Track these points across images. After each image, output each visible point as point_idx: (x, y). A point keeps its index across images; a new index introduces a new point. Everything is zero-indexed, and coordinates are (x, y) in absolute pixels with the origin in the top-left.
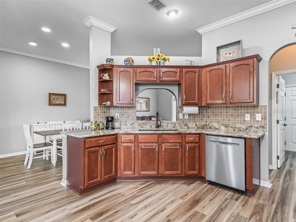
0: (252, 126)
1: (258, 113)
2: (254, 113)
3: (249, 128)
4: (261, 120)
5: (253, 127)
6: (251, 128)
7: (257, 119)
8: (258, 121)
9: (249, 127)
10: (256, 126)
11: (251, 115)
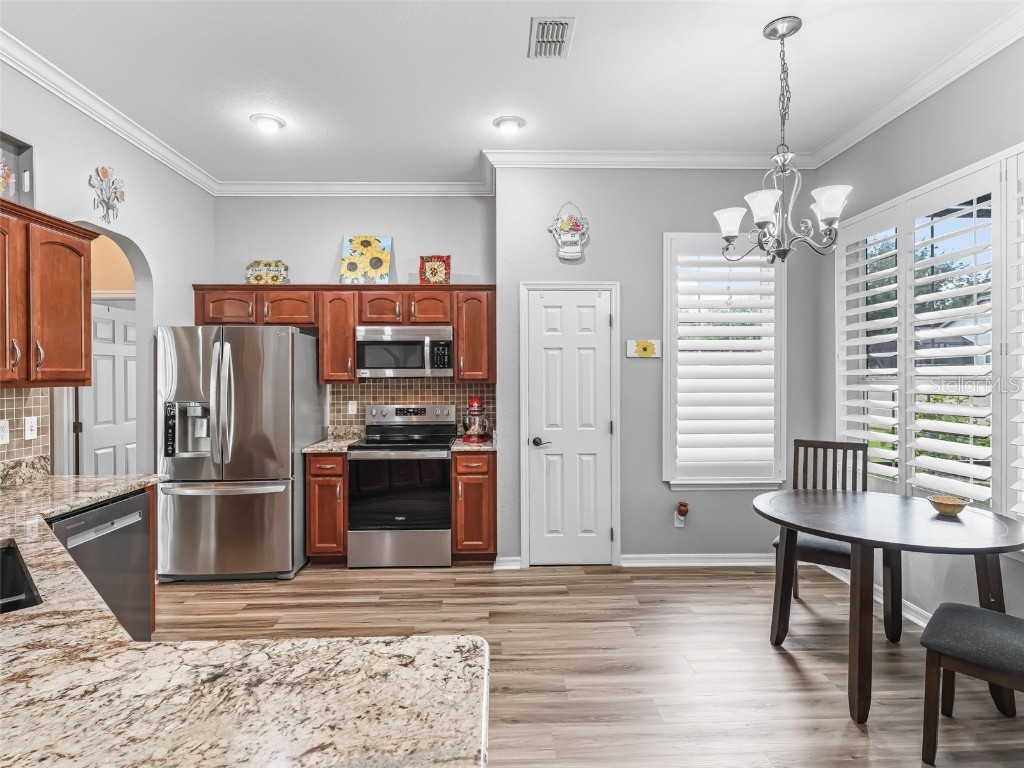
0: (18, 464)
1: (29, 413)
2: (19, 414)
3: (11, 472)
4: (36, 437)
5: (24, 465)
6: (17, 469)
7: (28, 437)
8: (29, 443)
9: (13, 468)
10: (30, 458)
11: (11, 424)
